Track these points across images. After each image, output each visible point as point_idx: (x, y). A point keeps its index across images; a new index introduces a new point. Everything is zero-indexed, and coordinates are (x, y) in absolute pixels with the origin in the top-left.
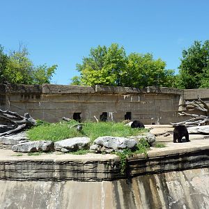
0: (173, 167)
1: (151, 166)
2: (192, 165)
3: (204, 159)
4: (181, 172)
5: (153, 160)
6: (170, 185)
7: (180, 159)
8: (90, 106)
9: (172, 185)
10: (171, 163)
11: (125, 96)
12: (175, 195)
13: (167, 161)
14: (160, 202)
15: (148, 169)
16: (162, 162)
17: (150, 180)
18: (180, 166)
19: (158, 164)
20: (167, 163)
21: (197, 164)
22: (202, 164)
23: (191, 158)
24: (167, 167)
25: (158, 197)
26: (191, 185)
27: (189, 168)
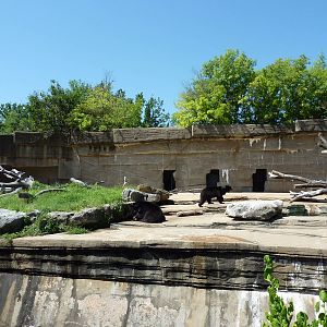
0: (57, 269)
1: (19, 261)
2: (93, 272)
3: (119, 265)
4: (71, 280)
5: (22, 252)
6: (39, 297)
7: (69, 258)
8: (188, 160)
9: (43, 298)
10: (53, 261)
11: (251, 141)
12: (39, 316)
13: (45, 257)
14: (10, 320)
15: (14, 265)
16: (36, 256)
17: (14, 282)
18: (69, 269)
19: (30, 260)
20: (46, 261)
21: (103, 272)
22: (115, 273)
23: (92, 258)
24: (46, 267)
25: (11, 311)
26: (76, 305)
27: (88, 277)
